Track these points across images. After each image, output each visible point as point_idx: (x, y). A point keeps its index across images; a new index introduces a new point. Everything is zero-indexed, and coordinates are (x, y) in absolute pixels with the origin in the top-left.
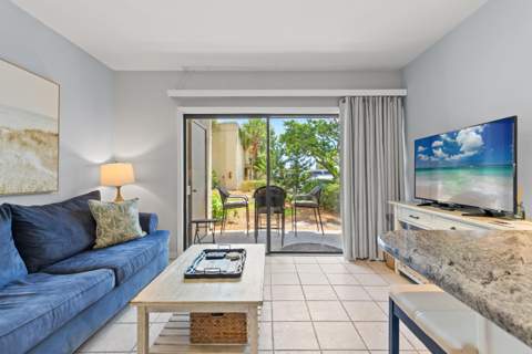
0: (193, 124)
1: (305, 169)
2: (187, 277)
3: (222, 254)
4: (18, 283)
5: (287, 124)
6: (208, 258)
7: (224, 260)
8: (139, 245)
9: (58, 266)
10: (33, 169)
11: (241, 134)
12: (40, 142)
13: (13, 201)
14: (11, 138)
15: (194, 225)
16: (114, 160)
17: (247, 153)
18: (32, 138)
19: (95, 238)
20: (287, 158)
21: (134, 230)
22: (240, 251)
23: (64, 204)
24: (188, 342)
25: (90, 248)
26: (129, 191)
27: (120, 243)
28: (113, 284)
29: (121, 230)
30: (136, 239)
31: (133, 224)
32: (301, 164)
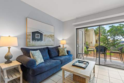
0: (79, 30)
1: (118, 41)
2: (73, 65)
3: (82, 62)
4: (48, 60)
5: (110, 27)
6: (79, 62)
7: (83, 64)
8: (66, 57)
9: (53, 58)
10: (50, 41)
11: (95, 31)
12: (51, 37)
13: (48, 47)
14: (48, 36)
15: (79, 54)
16: (63, 40)
17: (97, 36)
18: (51, 36)
19: (59, 54)
20: (110, 37)
21: (65, 54)
22: (87, 62)
23: (55, 48)
24: (72, 80)
25: (58, 56)
26: (65, 46)
27: (63, 56)
28: (60, 63)
29: (63, 53)
30: (66, 55)
31: (65, 52)
32: (116, 39)
